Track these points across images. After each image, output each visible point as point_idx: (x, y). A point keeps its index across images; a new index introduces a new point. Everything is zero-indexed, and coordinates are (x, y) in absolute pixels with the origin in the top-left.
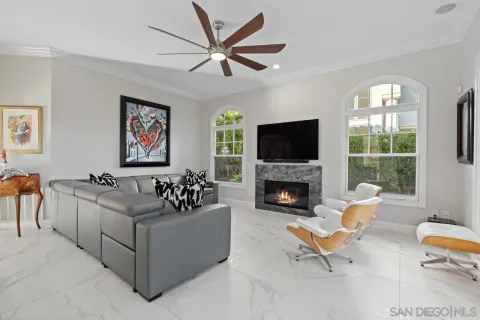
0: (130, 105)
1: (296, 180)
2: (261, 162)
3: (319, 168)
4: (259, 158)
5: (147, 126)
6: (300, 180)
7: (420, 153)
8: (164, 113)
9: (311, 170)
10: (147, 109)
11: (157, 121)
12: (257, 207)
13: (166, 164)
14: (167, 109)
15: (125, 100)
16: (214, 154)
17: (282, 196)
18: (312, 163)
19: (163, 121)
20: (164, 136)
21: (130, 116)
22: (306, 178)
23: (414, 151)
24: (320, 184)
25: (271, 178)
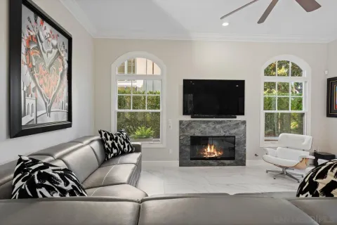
1: (222, 134)
2: (188, 118)
3: (244, 122)
4: (185, 113)
5: (48, 59)
6: (227, 134)
9: (237, 124)
10: (48, 29)
11: (59, 53)
12: (181, 165)
14: (69, 37)
17: (209, 150)
18: (239, 118)
22: (233, 132)
24: (245, 136)
25: (198, 134)
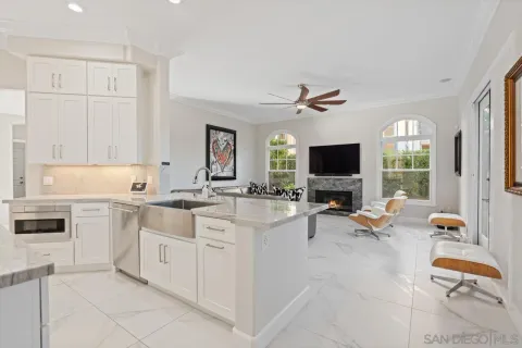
0: (212, 132)
1: (341, 189)
2: (313, 176)
3: (361, 180)
4: (311, 171)
5: (222, 148)
6: (345, 190)
7: (432, 168)
8: (232, 135)
9: (354, 182)
10: (222, 133)
11: (228, 144)
13: (234, 178)
14: (234, 133)
15: (209, 128)
16: (268, 169)
18: (355, 176)
19: (232, 143)
20: (232, 155)
21: (212, 140)
22: (351, 188)
23: (428, 167)
24: (361, 192)
25: (321, 189)
